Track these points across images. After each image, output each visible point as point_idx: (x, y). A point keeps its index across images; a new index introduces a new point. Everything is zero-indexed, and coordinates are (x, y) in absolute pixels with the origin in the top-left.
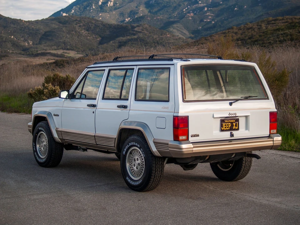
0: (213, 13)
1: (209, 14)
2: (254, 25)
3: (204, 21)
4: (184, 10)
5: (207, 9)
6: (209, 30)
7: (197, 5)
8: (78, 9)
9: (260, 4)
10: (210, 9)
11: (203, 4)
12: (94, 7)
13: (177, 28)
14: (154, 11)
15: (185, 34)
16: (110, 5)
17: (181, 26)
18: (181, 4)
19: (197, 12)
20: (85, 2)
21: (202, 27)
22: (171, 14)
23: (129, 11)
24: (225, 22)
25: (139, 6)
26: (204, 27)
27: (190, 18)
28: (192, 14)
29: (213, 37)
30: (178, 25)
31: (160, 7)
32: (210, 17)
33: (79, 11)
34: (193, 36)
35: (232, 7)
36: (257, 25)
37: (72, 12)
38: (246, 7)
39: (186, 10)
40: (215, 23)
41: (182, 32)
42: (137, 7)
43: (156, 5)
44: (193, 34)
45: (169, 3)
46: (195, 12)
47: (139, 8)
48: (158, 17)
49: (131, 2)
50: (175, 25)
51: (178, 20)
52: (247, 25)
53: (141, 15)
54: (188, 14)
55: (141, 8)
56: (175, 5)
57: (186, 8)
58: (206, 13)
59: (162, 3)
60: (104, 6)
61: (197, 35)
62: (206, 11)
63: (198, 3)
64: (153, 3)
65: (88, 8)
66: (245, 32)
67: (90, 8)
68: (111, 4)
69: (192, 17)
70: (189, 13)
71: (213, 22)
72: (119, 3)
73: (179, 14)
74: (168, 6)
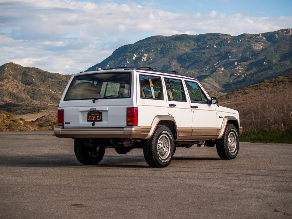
0: (243, 68)
1: (239, 68)
2: (284, 78)
3: (234, 75)
4: (215, 64)
5: (237, 63)
6: (239, 83)
7: (227, 60)
8: (113, 64)
9: (287, 59)
10: (239, 63)
11: (233, 58)
12: (128, 62)
13: (209, 82)
14: (186, 66)
15: (215, 87)
16: (143, 60)
17: (213, 80)
18: (212, 59)
19: (227, 67)
20: (119, 57)
21: (233, 81)
22: (203, 68)
23: (162, 66)
24: (255, 75)
25: (171, 61)
26: (235, 80)
27: (221, 72)
28: (223, 69)
29: (245, 90)
30: (209, 79)
31: (192, 61)
32: (240, 71)
33: (114, 66)
34: (224, 89)
35: (261, 61)
36: (288, 78)
37: (107, 67)
38: (274, 61)
39: (217, 64)
40: (245, 76)
41: (214, 86)
42: (169, 62)
43: (187, 60)
44: (223, 87)
45: (200, 57)
46: (226, 67)
47: (171, 62)
48: (190, 72)
49: (163, 57)
50: (206, 79)
51: (210, 74)
52: (278, 79)
53: (174, 69)
54: (219, 69)
55: (173, 63)
56: (206, 60)
57: (217, 63)
58: (236, 67)
59: (194, 58)
60: (138, 61)
61: (227, 88)
62: (236, 65)
63: (228, 58)
64: (185, 58)
65: (122, 63)
66: (276, 85)
67: (124, 63)
68: (145, 59)
69: (222, 71)
70: (220, 67)
71: (243, 76)
72: (152, 58)
73: (210, 68)
74: (199, 60)
